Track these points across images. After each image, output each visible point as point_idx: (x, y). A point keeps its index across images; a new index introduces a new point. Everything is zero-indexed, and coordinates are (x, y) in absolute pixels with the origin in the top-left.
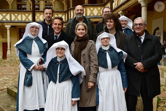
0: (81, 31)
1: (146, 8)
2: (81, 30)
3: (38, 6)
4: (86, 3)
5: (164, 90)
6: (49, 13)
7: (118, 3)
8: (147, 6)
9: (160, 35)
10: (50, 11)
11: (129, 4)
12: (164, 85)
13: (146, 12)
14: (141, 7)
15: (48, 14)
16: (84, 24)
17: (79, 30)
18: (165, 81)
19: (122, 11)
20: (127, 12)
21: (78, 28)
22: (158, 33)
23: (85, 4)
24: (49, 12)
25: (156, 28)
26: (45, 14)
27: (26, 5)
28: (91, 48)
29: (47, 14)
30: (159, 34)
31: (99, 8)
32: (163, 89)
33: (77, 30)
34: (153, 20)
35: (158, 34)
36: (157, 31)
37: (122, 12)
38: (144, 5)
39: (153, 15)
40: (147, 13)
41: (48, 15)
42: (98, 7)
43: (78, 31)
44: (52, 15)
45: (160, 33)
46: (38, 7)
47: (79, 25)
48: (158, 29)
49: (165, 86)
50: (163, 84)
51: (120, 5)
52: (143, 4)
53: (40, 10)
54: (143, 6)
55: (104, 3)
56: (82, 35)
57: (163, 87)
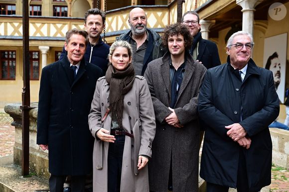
0: (121, 58)
1: (252, 15)
2: (121, 56)
3: (39, 7)
4: (134, 4)
5: (284, 177)
6: (97, 23)
7: (196, 4)
8: (253, 11)
9: (280, 67)
10: (98, 19)
11: (218, 6)
12: (285, 167)
13: (252, 22)
14: (242, 13)
15: (94, 24)
16: (128, 44)
17: (118, 55)
18: (286, 159)
19: (204, 19)
20: (214, 21)
21: (115, 53)
22: (276, 64)
23: (132, 5)
24: (97, 21)
25: (271, 54)
26: (87, 24)
27: (15, 5)
28: (142, 92)
29: (91, 23)
30: (278, 66)
31: (160, 14)
32: (281, 175)
33: (113, 55)
34: (265, 39)
35: (275, 67)
36: (273, 61)
37: (204, 21)
38: (248, 9)
39: (266, 28)
40: (254, 25)
41: (94, 26)
42: (159, 11)
43: (115, 58)
44: (101, 27)
45: (279, 64)
46: (39, 10)
47: (118, 46)
48: (275, 55)
49: (286, 169)
50: (282, 166)
51: (200, 8)
52: (245, 7)
53: (42, 16)
54: (245, 11)
55: (169, 4)
56: (122, 66)
57: (283, 171)
